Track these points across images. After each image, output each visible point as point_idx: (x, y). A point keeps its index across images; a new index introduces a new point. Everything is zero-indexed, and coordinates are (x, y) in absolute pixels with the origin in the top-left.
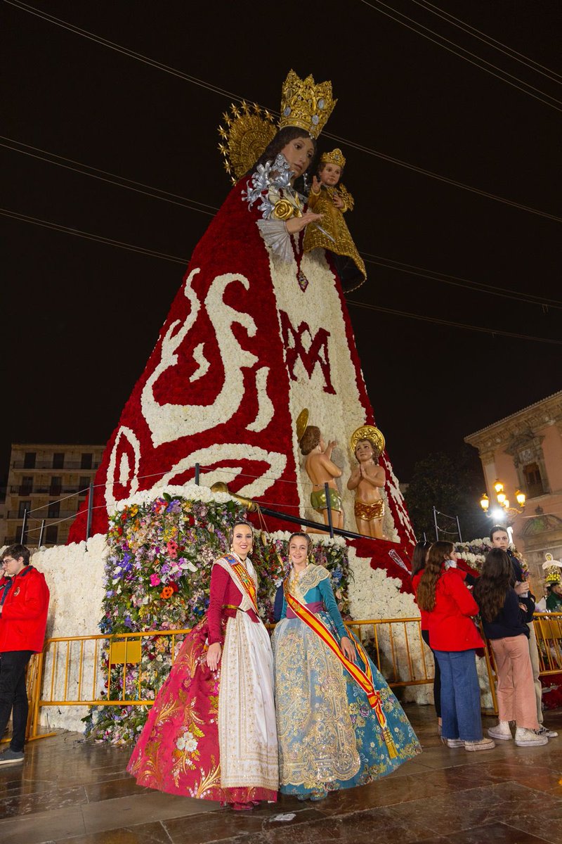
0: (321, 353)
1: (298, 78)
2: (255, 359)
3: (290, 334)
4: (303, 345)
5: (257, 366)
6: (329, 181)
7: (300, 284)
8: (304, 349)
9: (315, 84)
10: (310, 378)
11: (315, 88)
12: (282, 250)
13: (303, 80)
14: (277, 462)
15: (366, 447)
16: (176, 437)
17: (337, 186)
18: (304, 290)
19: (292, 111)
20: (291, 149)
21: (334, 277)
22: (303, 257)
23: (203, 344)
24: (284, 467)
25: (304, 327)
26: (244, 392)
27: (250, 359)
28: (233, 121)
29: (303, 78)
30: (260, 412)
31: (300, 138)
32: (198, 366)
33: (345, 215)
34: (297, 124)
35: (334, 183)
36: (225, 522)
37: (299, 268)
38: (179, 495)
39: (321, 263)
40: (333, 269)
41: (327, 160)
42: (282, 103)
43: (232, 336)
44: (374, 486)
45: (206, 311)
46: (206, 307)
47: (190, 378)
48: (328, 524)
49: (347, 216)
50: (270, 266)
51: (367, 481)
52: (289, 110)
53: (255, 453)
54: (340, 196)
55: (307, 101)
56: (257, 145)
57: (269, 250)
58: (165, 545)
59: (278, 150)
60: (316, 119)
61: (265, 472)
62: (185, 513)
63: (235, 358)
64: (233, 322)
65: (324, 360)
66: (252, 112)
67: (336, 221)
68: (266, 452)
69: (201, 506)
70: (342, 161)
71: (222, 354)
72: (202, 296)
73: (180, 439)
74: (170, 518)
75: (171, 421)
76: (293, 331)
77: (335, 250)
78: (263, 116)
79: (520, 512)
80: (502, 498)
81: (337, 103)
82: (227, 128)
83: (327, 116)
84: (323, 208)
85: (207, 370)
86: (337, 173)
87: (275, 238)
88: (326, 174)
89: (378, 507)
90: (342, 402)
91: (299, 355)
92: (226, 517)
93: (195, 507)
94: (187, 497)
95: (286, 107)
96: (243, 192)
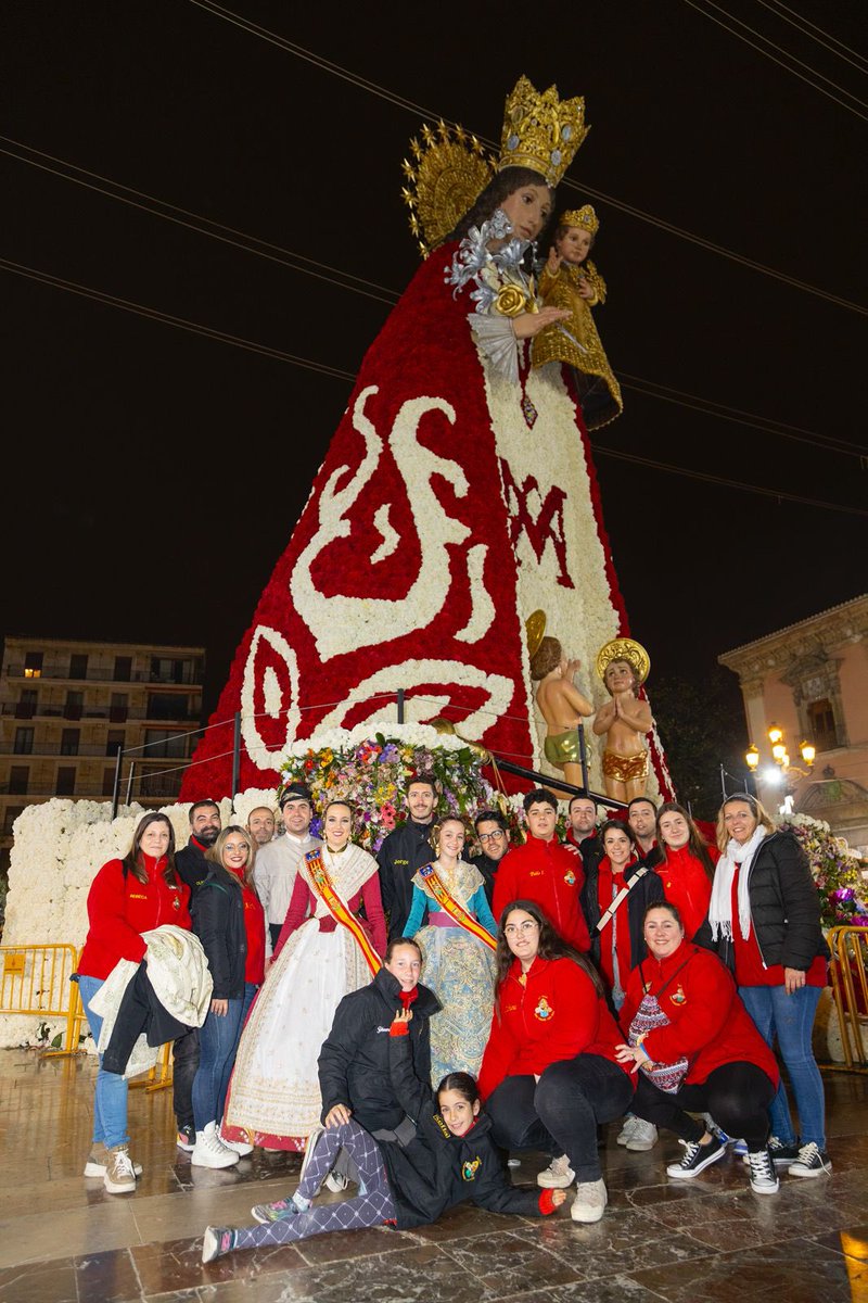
0: (554, 524)
1: (533, 89)
2: (467, 532)
3: (512, 494)
4: (529, 511)
5: (470, 542)
6: (572, 256)
7: (525, 416)
8: (530, 518)
9: (560, 100)
10: (539, 563)
11: (559, 107)
12: (505, 364)
13: (542, 94)
14: (500, 689)
15: (623, 671)
16: (353, 648)
17: (583, 264)
18: (531, 426)
19: (521, 141)
20: (517, 202)
21: (575, 407)
22: (530, 374)
23: (389, 505)
24: (510, 697)
25: (531, 483)
26: (450, 582)
27: (459, 532)
28: (424, 153)
29: (541, 90)
30: (474, 613)
31: (532, 186)
32: (381, 540)
33: (593, 309)
34: (528, 163)
35: (580, 259)
36: (456, 779)
37: (524, 392)
38: (396, 737)
39: (554, 385)
40: (573, 395)
41: (571, 223)
42: (504, 128)
43: (431, 495)
44: (635, 730)
45: (391, 454)
46: (392, 449)
47: (372, 558)
48: (582, 787)
49: (597, 312)
50: (485, 387)
51: (625, 722)
52: (516, 139)
53: (468, 675)
54: (588, 281)
55: (546, 127)
56: (458, 191)
57: (484, 363)
58: (378, 809)
59: (496, 205)
60: (558, 157)
61: (483, 705)
62: (404, 763)
63: (437, 529)
64: (433, 473)
65: (558, 536)
66: (454, 138)
67: (581, 320)
68: (484, 673)
69: (425, 753)
70: (593, 224)
71: (417, 521)
72: (384, 430)
73: (359, 650)
74: (386, 772)
75: (346, 622)
76: (516, 489)
77: (581, 366)
78: (469, 146)
79: (806, 774)
80: (780, 752)
81: (589, 132)
82: (415, 163)
83: (573, 152)
84: (562, 298)
85: (396, 547)
86: (586, 243)
87: (497, 344)
88: (568, 244)
89: (639, 763)
90: (582, 601)
91: (524, 526)
92: (457, 772)
93: (417, 755)
94: (406, 741)
95: (512, 134)
96: (446, 269)
